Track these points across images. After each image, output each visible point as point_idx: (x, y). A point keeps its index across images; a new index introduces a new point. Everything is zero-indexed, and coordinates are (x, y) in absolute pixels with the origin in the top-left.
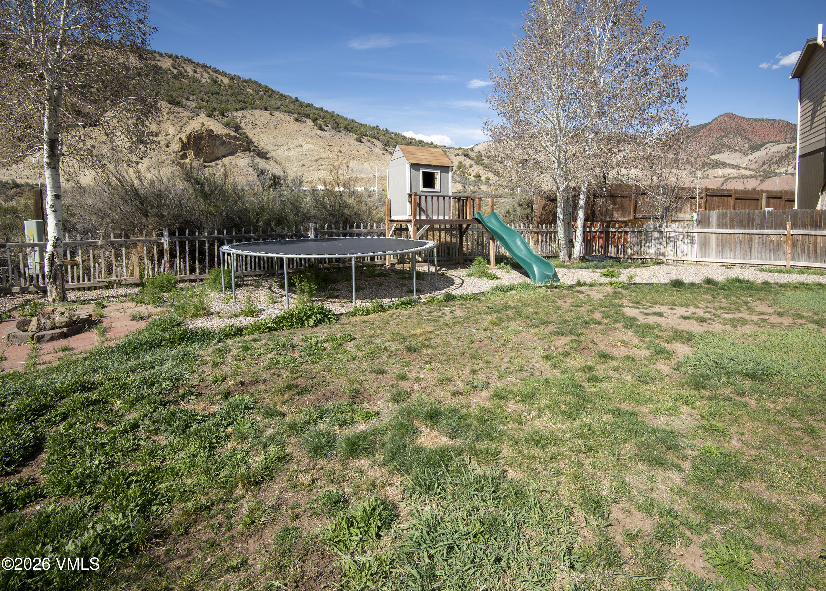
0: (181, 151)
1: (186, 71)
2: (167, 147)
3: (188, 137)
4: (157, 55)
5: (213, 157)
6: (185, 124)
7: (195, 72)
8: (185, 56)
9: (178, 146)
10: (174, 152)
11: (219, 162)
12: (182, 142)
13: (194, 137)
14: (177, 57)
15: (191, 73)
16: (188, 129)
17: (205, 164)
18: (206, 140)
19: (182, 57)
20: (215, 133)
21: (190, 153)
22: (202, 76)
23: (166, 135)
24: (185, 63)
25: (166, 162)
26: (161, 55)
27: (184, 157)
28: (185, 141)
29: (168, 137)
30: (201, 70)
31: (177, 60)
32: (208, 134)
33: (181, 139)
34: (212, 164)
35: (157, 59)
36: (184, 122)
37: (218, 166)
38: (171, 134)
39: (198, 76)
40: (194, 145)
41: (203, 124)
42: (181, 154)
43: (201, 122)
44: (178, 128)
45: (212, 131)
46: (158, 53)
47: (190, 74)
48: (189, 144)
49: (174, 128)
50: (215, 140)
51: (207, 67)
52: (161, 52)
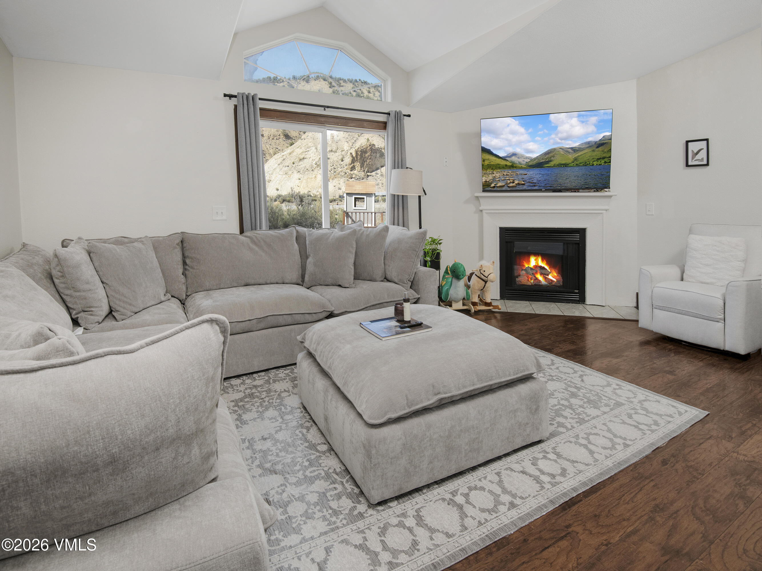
0: (351, 164)
1: (362, 93)
2: (342, 161)
3: (356, 152)
4: (341, 82)
5: (374, 168)
6: (355, 141)
7: (369, 92)
8: (362, 80)
9: (349, 160)
10: (346, 165)
11: (379, 171)
12: (352, 156)
13: (361, 151)
14: (356, 81)
15: (366, 93)
16: (357, 145)
17: (369, 174)
18: (368, 154)
19: (360, 80)
20: (376, 147)
21: (357, 165)
22: (374, 95)
23: (342, 151)
24: (362, 86)
25: (341, 173)
26: (345, 81)
27: (353, 168)
28: (354, 155)
29: (343, 153)
30: (374, 90)
31: (356, 84)
32: (371, 149)
33: (351, 154)
34: (373, 173)
35: (342, 85)
36: (355, 139)
37: (377, 175)
38: (346, 150)
39: (371, 95)
40: (360, 159)
41: (368, 140)
42: (351, 166)
43: (367, 138)
44: (351, 144)
45: (374, 145)
46: (343, 80)
47: (365, 95)
48: (357, 158)
49: (347, 145)
50: (376, 153)
51: (378, 86)
52: (344, 78)
